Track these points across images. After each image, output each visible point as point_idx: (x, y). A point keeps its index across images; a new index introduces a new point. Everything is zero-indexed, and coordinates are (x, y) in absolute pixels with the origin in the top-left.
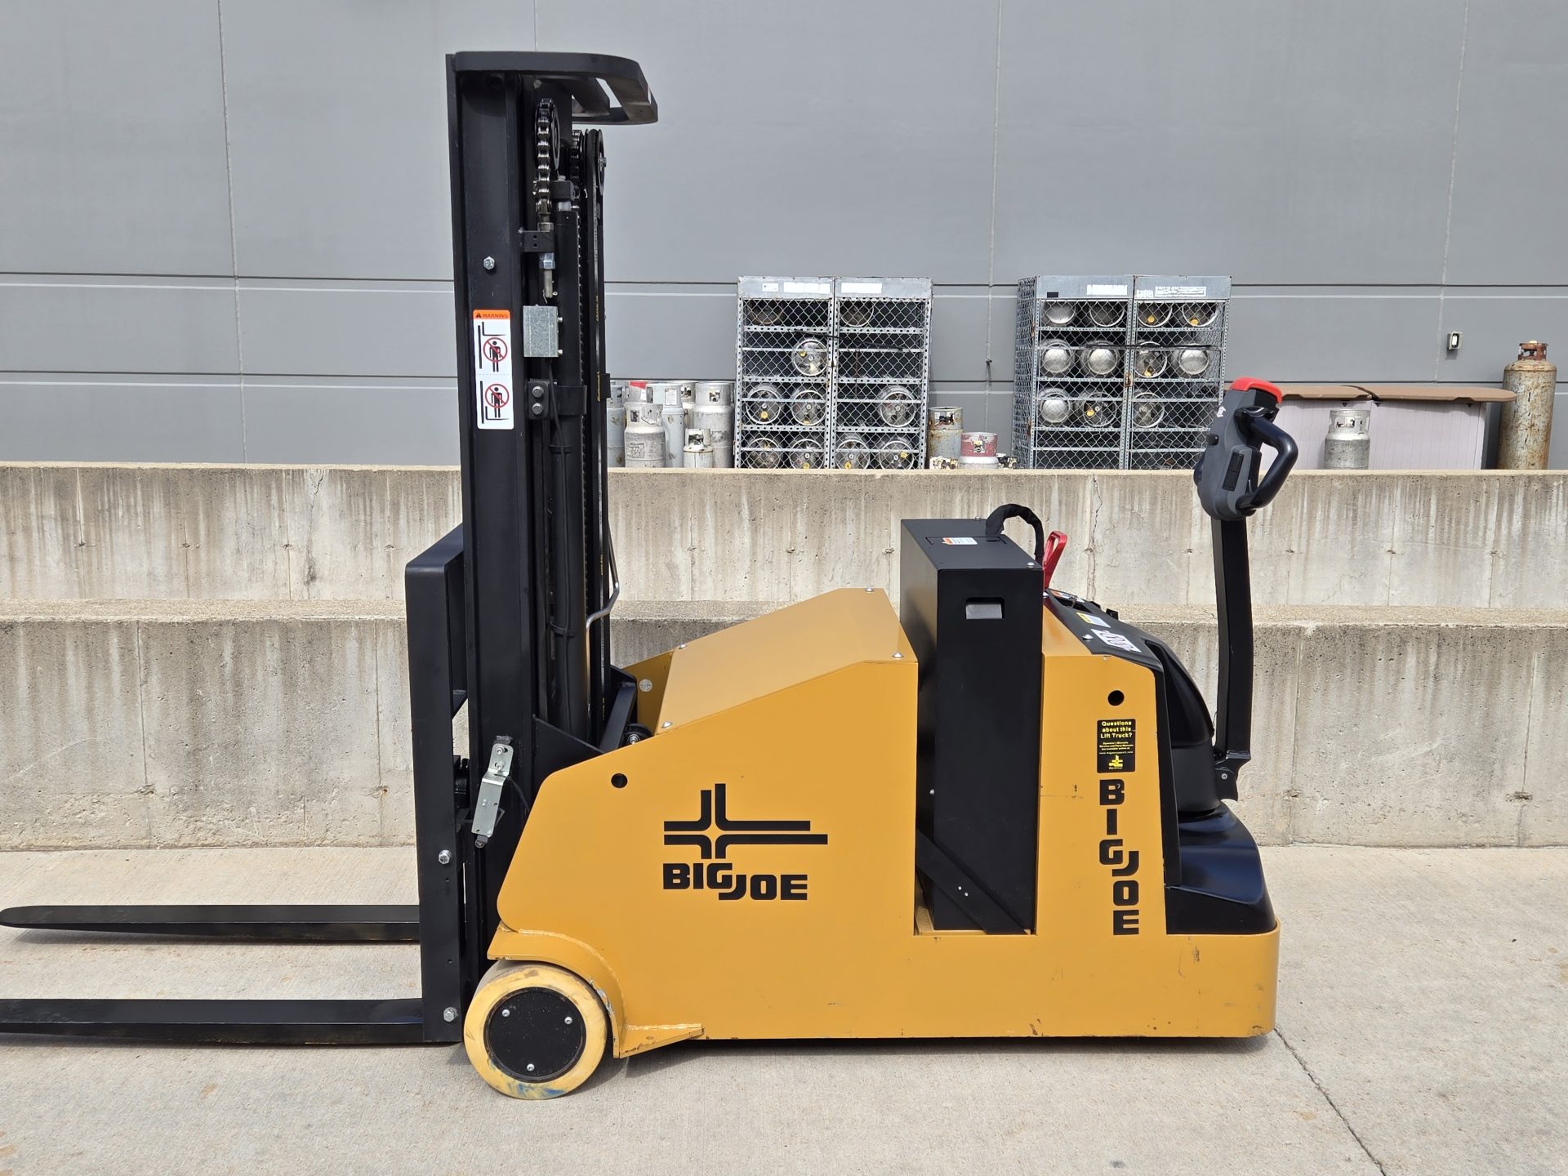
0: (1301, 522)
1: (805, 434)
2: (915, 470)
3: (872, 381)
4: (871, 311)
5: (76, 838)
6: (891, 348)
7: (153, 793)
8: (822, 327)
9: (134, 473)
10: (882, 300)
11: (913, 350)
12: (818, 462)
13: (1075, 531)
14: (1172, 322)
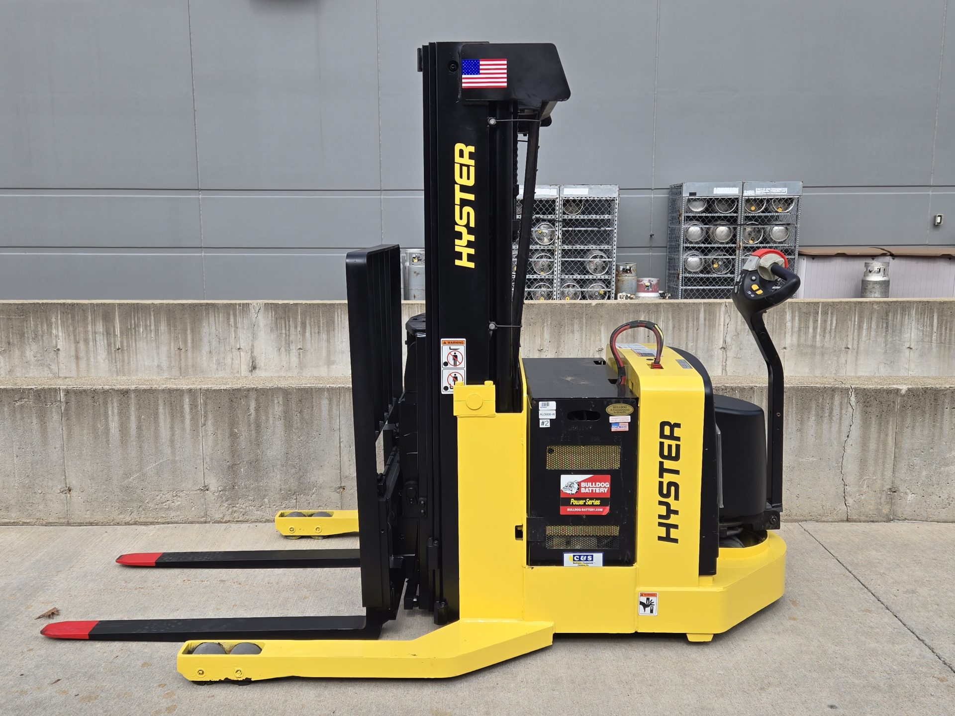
0: (854, 330)
1: (542, 280)
2: (608, 300)
3: (582, 247)
4: (582, 205)
5: (163, 517)
6: (594, 227)
7: (208, 490)
8: (552, 215)
9: (150, 306)
10: (589, 199)
11: (607, 229)
12: (549, 296)
13: (714, 337)
14: (766, 210)
